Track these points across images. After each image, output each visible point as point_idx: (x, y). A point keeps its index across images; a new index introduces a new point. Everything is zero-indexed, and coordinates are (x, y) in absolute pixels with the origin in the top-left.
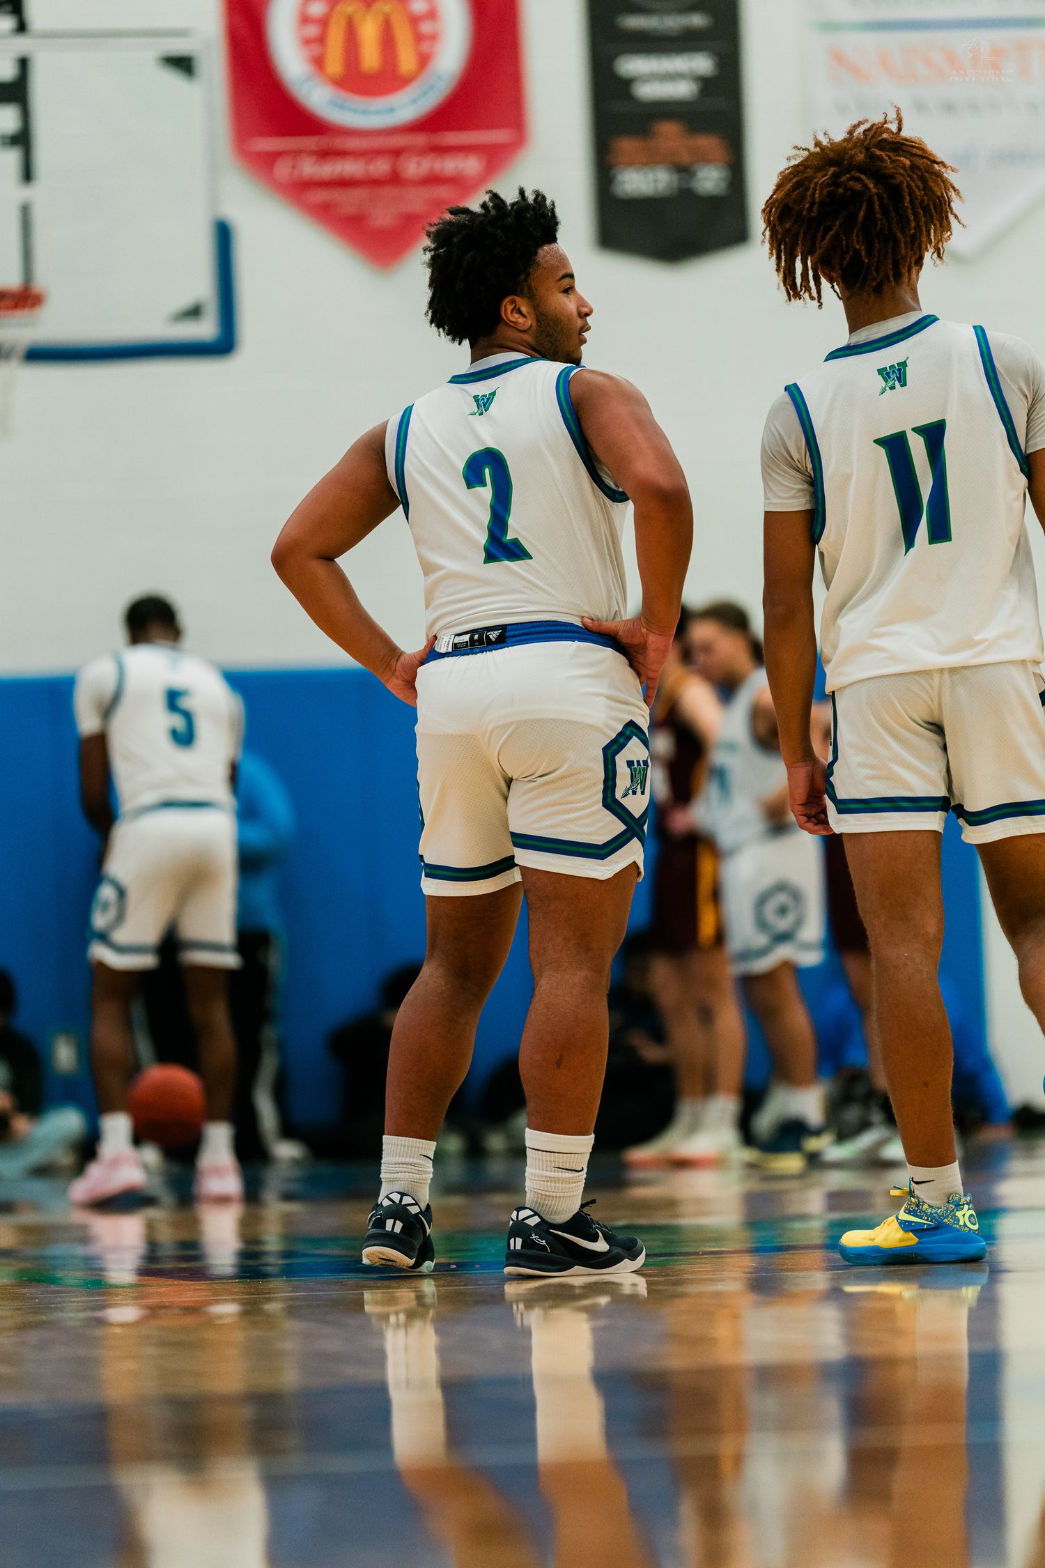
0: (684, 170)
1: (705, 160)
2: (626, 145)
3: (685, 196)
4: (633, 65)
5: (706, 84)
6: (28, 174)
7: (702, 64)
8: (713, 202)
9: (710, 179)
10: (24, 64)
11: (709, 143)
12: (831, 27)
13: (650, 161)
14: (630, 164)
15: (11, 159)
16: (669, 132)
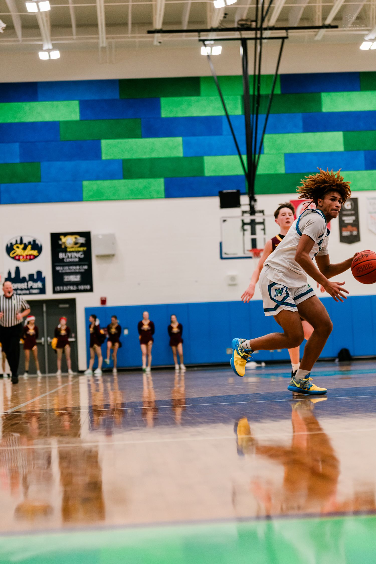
0: (351, 232)
1: (354, 230)
2: (344, 229)
3: (352, 235)
4: (345, 218)
5: (354, 221)
6: (265, 234)
7: (354, 218)
8: (355, 236)
9: (355, 233)
10: (264, 220)
11: (355, 228)
12: (370, 213)
13: (347, 231)
14: (344, 231)
15: (263, 232)
16: (349, 227)
